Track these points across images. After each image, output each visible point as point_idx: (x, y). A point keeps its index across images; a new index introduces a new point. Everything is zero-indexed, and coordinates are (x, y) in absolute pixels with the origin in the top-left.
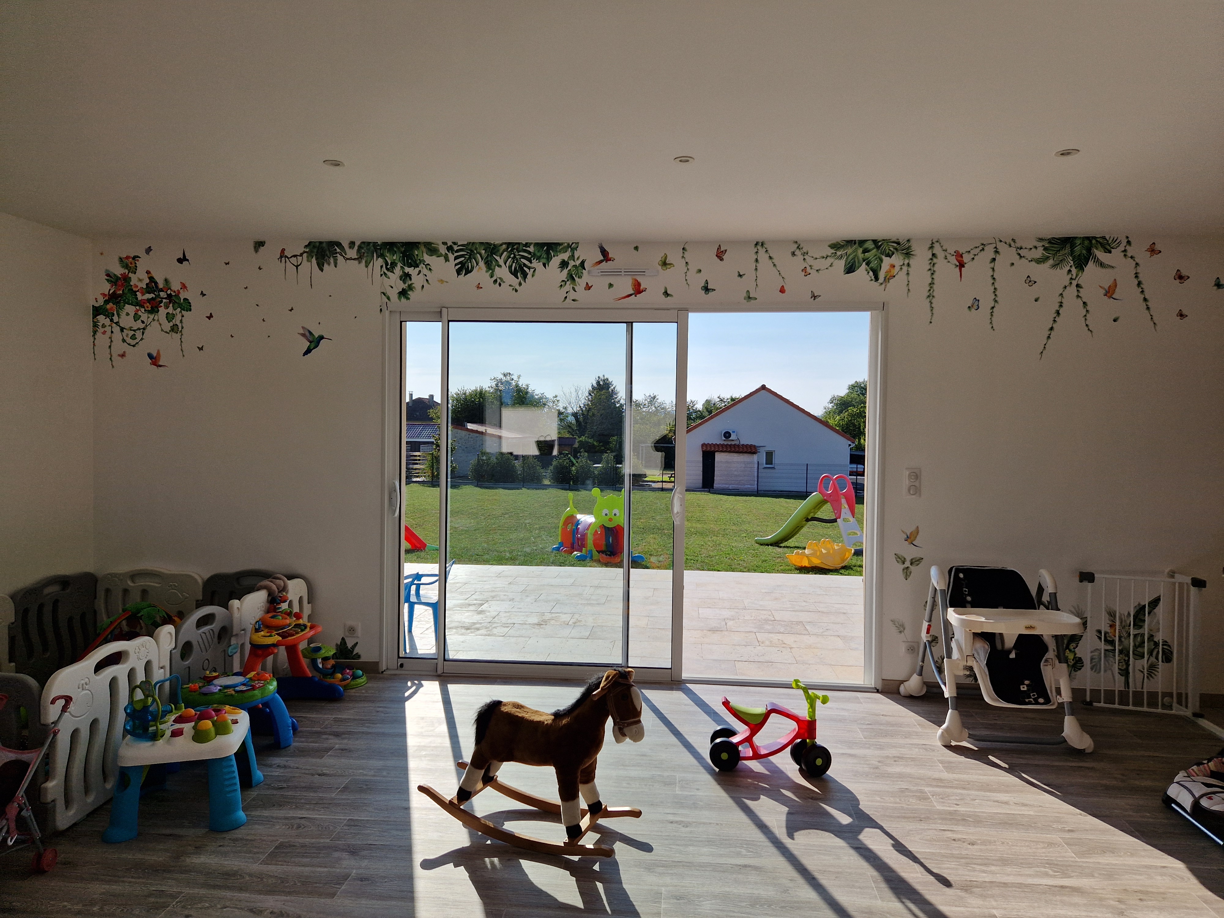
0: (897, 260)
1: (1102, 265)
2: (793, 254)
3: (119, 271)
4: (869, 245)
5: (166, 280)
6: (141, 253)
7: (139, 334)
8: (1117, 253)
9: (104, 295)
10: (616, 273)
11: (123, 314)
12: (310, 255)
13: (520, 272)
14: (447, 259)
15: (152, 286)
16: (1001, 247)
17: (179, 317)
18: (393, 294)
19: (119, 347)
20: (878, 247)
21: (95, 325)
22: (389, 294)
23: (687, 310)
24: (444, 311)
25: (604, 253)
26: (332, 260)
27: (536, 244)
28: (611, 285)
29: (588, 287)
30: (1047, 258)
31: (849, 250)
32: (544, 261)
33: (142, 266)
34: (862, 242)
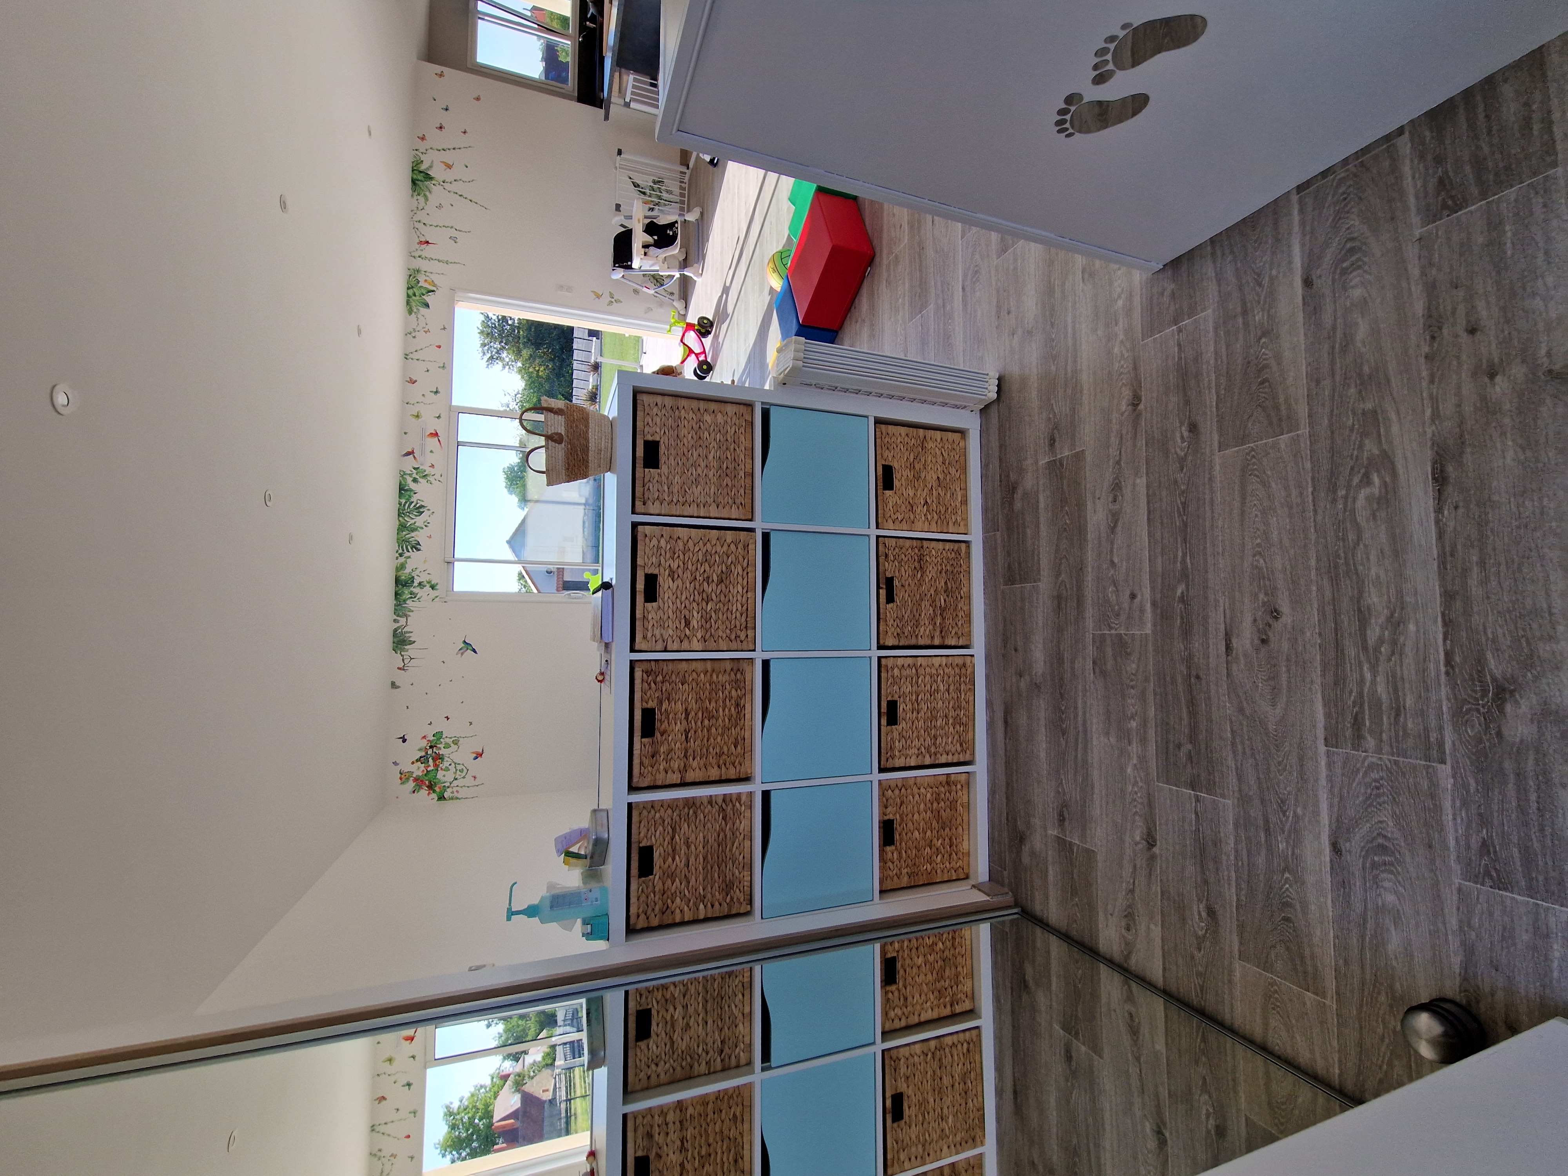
0: (421, 278)
1: (431, 167)
2: (414, 337)
3: (411, 784)
4: (411, 292)
5: (420, 750)
6: (398, 768)
7: (459, 767)
8: (423, 157)
9: (429, 794)
10: (423, 446)
11: (444, 779)
12: (402, 650)
13: (419, 510)
14: (409, 557)
15: (423, 760)
16: (416, 218)
17: (448, 740)
18: (433, 593)
19: (469, 781)
20: (412, 287)
21: (452, 798)
22: (433, 597)
23: (450, 406)
24: (447, 560)
25: (408, 454)
26: (407, 635)
27: (400, 497)
28: (431, 452)
29: (432, 466)
30: (425, 195)
31: (413, 304)
32: (412, 494)
33: (407, 767)
34: (408, 296)
